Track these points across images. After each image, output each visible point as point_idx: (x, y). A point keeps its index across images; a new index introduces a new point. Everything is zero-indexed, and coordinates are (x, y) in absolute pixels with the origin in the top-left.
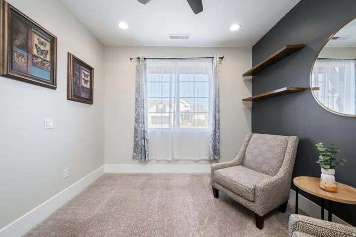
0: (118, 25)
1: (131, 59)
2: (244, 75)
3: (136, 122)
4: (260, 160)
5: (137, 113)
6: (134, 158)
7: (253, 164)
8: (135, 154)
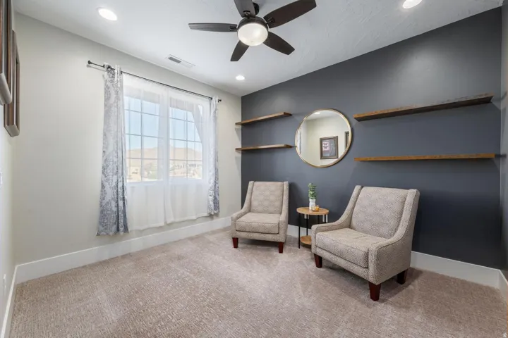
0: (97, 9)
1: (89, 62)
2: (236, 124)
3: (103, 173)
4: (266, 203)
5: (105, 158)
6: (98, 235)
7: (260, 209)
8: (101, 228)
